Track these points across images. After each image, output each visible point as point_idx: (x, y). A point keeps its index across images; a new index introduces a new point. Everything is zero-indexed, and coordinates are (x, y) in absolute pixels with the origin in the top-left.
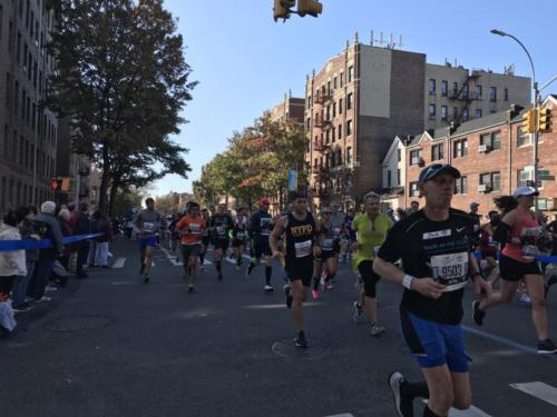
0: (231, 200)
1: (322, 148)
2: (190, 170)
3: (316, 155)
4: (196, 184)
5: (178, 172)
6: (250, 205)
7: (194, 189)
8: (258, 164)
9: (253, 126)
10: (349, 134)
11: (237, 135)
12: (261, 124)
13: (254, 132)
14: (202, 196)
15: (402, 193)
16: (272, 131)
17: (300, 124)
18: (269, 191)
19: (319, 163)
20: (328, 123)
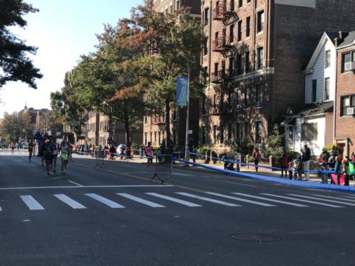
0: (103, 118)
1: (225, 49)
2: (40, 76)
3: (216, 57)
4: (55, 97)
5: (24, 80)
6: (127, 124)
7: (53, 103)
8: (137, 69)
9: (129, 17)
10: (259, 29)
11: (109, 30)
12: (141, 14)
13: (130, 26)
14: (63, 112)
15: (330, 110)
16: (155, 25)
17: (194, 16)
18: (152, 106)
19: (220, 68)
20: (232, 14)
